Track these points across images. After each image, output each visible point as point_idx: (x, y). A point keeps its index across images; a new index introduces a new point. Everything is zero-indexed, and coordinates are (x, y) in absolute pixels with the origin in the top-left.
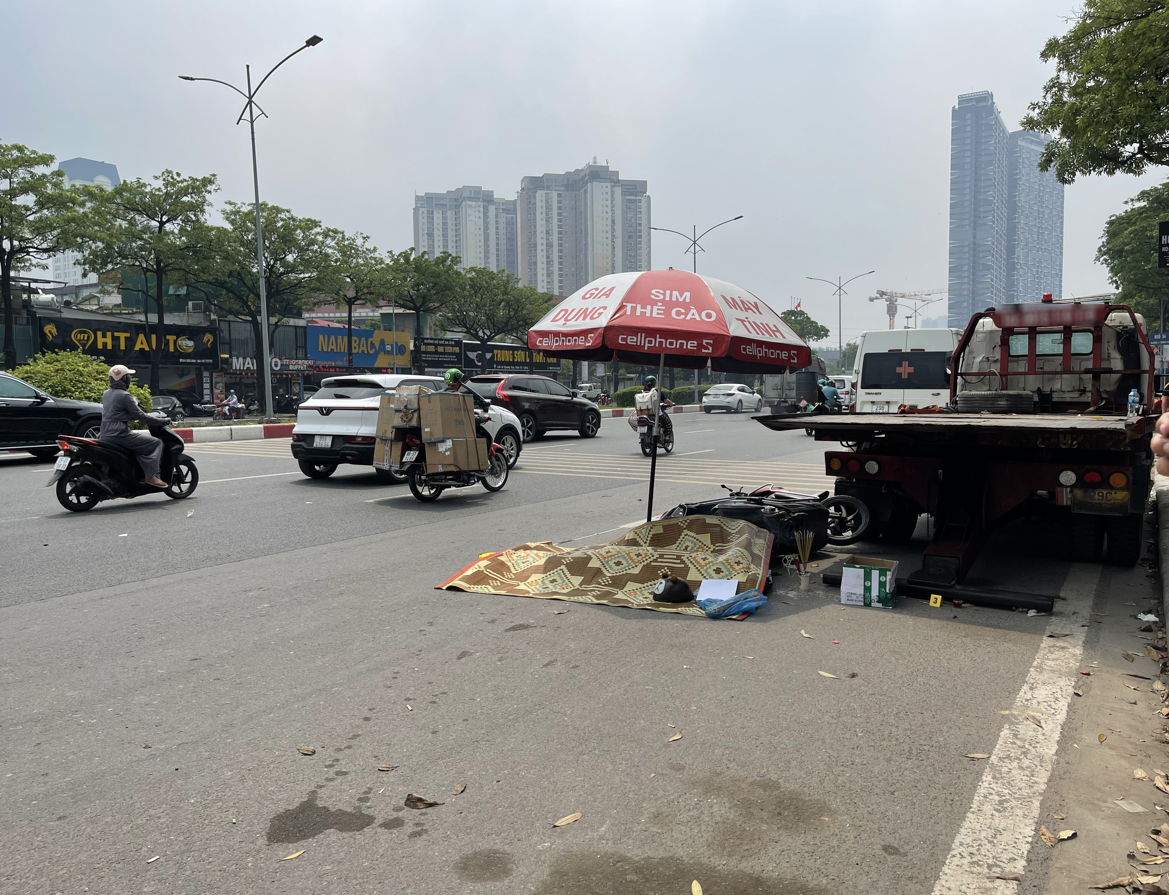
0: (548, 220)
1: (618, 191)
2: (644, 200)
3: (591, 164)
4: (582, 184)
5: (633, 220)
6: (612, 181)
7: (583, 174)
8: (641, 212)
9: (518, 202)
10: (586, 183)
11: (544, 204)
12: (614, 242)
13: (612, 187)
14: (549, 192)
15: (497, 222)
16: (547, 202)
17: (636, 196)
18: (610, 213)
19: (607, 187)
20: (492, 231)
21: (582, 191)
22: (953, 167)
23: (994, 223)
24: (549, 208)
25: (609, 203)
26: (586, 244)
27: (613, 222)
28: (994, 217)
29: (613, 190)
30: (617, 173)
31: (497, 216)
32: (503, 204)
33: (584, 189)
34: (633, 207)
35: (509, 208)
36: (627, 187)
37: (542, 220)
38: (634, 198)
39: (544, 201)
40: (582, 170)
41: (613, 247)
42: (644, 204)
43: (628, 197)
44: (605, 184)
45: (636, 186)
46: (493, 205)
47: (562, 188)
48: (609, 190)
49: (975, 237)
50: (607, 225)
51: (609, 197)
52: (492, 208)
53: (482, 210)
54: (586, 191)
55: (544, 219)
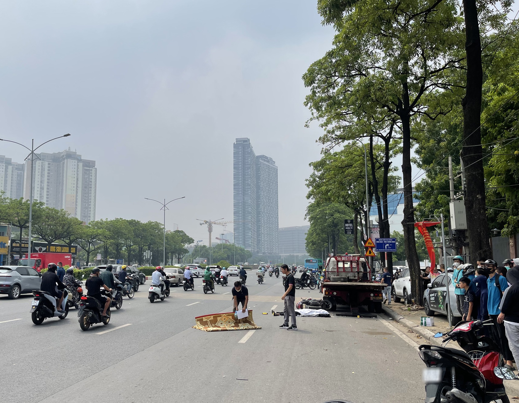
0: (42, 176)
1: (81, 165)
2: (93, 170)
3: (67, 150)
4: (62, 159)
5: (87, 179)
6: (78, 160)
7: (62, 154)
8: (92, 175)
9: (26, 165)
10: (64, 159)
11: (40, 168)
12: (77, 189)
13: (78, 162)
14: (43, 162)
15: (12, 175)
16: (42, 166)
17: (90, 168)
18: (76, 175)
19: (75, 162)
20: (9, 179)
21: (62, 163)
22: (234, 168)
23: (251, 193)
24: (43, 170)
25: (76, 170)
26: (62, 189)
27: (77, 179)
28: (251, 191)
29: (78, 164)
30: (80, 156)
31: (12, 172)
32: (16, 165)
33: (63, 162)
34: (88, 173)
35: (20, 168)
36: (85, 163)
37: (39, 175)
38: (88, 168)
39: (41, 166)
40: (62, 153)
41: (77, 192)
42: (93, 172)
43: (85, 168)
44: (74, 161)
45: (89, 163)
46: (11, 165)
47: (51, 160)
48: (76, 164)
49: (244, 199)
50: (74, 181)
51: (76, 167)
52: (10, 167)
53: (4, 167)
54: (64, 163)
55: (40, 175)
